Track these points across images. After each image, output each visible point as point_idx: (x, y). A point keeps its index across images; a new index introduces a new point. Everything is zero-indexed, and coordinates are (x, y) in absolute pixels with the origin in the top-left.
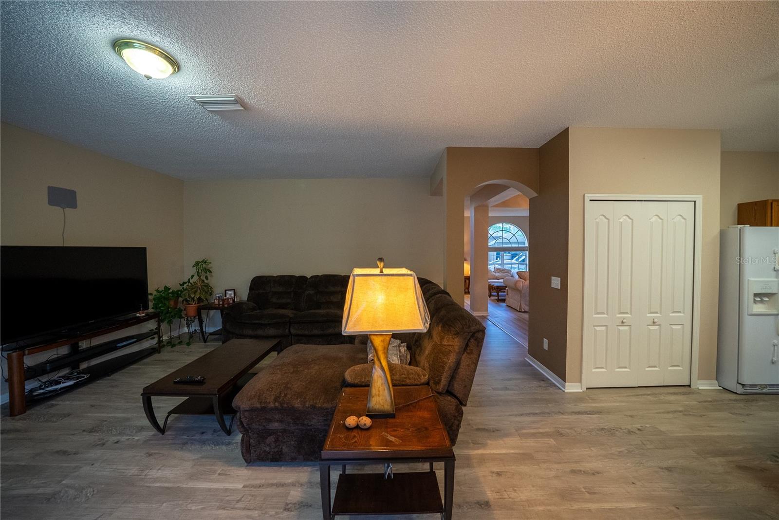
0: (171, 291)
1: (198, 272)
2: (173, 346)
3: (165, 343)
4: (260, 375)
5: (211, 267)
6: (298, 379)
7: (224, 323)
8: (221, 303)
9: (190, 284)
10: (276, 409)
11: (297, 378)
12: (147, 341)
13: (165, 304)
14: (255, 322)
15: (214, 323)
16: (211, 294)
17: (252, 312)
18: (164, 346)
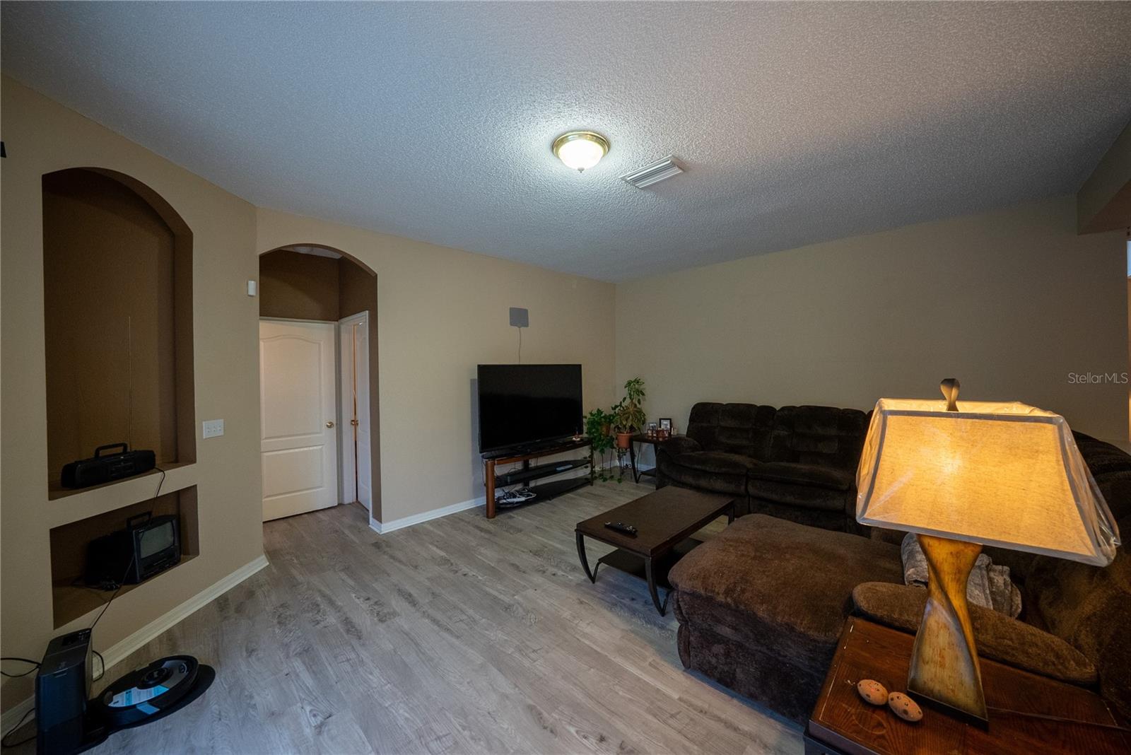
0: (603, 415)
1: (630, 394)
2: (605, 480)
3: (597, 475)
4: (705, 547)
5: (644, 389)
6: (764, 572)
7: (658, 461)
8: (655, 435)
9: (622, 409)
10: (727, 606)
11: (761, 569)
12: (582, 469)
13: (597, 430)
14: (696, 466)
15: (647, 461)
16: (644, 423)
17: (693, 451)
18: (596, 478)
